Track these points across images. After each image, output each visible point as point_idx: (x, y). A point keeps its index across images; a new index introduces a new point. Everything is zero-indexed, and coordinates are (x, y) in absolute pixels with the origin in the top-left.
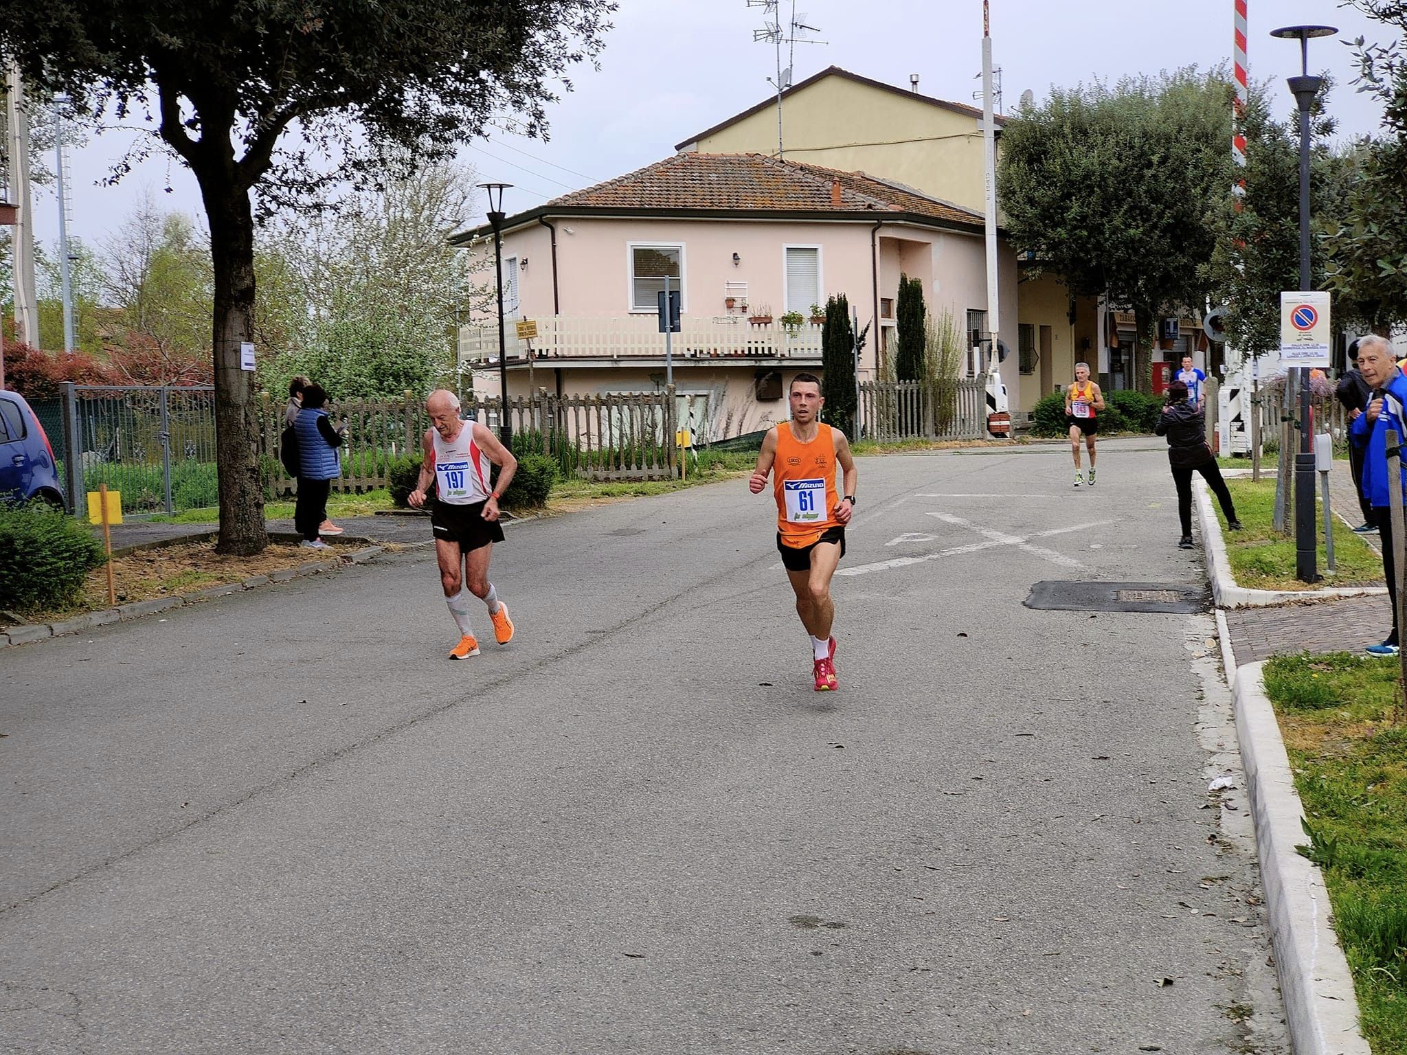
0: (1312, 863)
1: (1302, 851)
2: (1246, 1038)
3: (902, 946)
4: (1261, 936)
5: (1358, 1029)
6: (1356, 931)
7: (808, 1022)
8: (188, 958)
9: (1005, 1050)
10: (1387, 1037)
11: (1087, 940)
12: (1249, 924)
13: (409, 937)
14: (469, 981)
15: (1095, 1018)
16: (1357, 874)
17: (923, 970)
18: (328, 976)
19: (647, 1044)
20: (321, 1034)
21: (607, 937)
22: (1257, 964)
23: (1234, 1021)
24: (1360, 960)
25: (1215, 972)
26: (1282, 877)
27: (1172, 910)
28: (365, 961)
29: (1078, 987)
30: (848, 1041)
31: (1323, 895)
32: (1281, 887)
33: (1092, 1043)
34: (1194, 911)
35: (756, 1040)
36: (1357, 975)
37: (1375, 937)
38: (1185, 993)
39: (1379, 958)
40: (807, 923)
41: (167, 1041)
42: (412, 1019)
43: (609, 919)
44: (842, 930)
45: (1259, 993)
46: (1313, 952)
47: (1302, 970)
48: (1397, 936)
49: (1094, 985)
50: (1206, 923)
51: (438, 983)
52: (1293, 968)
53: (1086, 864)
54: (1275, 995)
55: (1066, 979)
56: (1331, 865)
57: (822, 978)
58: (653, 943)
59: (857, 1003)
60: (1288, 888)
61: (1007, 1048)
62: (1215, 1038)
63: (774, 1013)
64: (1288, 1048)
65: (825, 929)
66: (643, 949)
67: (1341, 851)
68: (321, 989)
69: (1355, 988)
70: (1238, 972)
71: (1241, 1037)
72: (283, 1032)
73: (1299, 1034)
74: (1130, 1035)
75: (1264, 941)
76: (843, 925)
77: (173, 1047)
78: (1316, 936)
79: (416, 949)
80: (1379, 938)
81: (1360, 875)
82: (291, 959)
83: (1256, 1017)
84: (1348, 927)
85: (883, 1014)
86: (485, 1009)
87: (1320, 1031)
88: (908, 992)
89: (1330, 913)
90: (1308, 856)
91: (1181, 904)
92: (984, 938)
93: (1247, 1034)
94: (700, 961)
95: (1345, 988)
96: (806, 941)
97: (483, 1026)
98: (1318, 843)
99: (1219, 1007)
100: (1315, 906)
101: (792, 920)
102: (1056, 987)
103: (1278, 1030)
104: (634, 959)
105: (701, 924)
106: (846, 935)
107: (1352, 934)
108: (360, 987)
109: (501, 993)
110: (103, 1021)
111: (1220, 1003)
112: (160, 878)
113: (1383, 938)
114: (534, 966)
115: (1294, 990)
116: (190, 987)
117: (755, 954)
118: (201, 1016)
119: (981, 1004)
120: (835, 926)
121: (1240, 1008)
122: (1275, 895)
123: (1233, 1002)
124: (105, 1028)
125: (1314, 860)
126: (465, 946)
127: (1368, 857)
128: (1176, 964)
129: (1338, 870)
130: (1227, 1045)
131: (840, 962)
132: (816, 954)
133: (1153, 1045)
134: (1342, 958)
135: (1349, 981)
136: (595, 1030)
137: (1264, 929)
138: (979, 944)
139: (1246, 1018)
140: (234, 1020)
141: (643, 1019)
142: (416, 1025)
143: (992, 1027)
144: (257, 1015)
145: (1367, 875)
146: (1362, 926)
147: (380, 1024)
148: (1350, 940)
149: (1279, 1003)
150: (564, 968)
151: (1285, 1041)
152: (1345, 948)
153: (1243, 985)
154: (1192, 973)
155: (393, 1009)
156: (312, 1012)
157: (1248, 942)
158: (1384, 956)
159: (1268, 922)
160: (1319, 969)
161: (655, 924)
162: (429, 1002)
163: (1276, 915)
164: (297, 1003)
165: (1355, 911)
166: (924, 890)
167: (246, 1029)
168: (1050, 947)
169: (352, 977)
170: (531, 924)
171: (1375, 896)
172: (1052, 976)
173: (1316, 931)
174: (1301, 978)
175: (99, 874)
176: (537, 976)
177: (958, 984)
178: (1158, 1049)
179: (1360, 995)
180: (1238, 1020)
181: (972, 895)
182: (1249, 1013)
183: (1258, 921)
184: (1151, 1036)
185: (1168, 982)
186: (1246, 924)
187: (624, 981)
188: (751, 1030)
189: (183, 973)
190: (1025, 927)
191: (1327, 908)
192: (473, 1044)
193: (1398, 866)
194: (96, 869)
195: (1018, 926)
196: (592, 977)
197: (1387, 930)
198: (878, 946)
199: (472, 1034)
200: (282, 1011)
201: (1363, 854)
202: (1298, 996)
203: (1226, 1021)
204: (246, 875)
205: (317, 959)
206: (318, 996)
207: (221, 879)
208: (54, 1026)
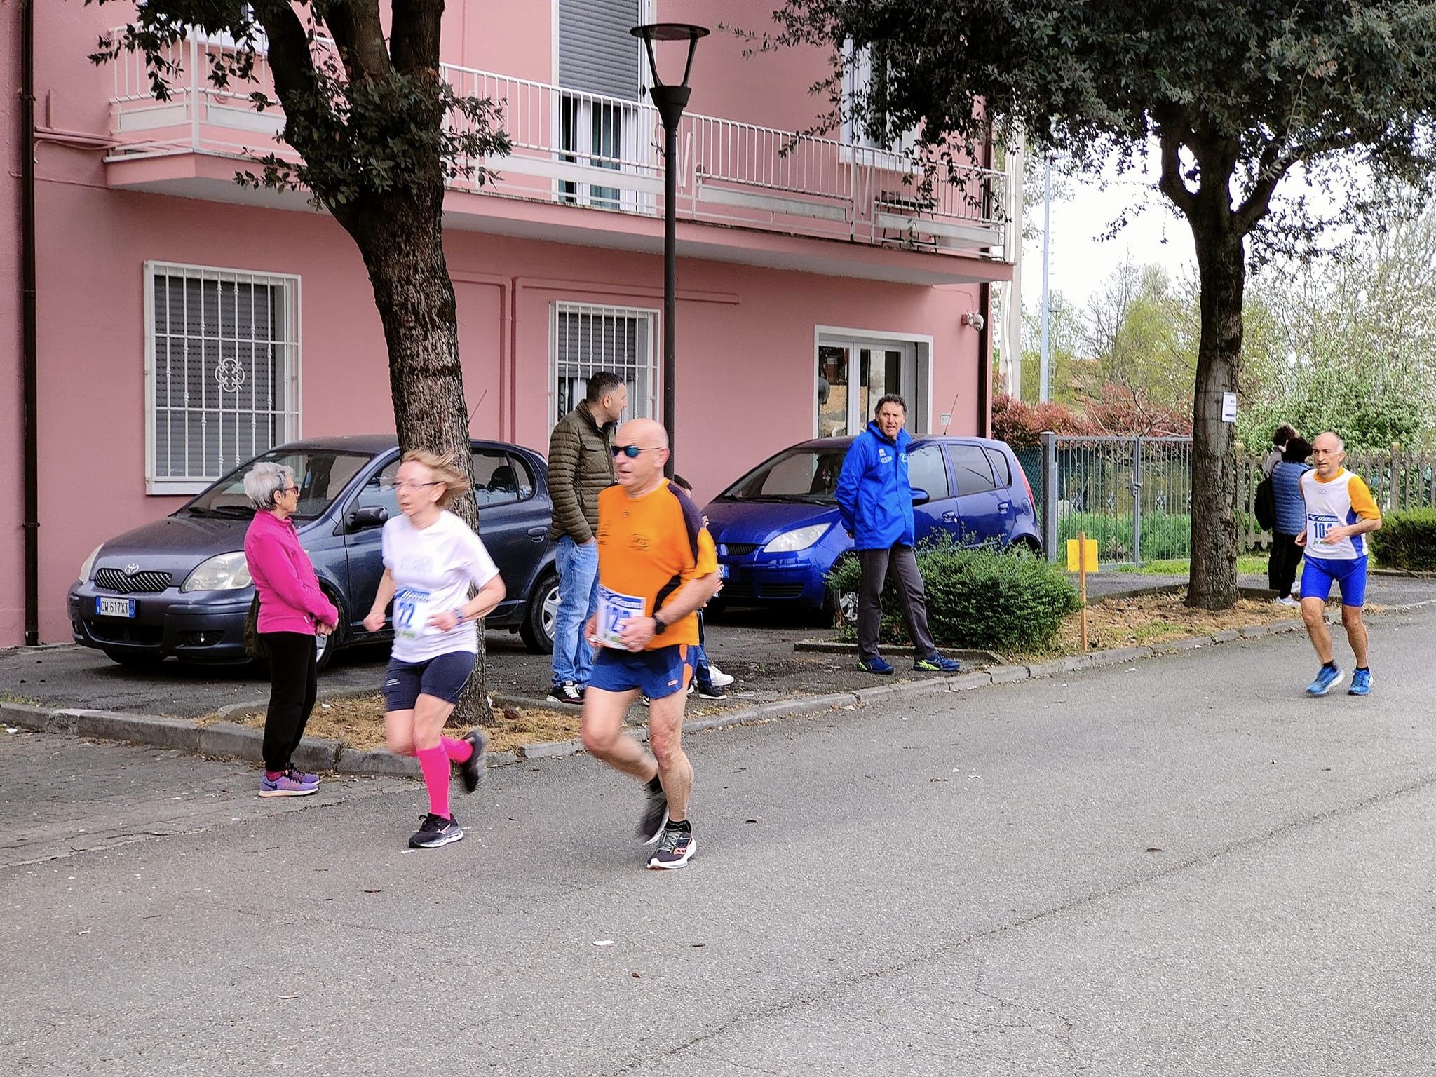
8: (1174, 1000)
18: (1314, 1037)
28: (1352, 1027)
82: (1275, 1015)
110: (1093, 1048)
112: (1141, 918)
116: (1176, 1027)
118: (1188, 1057)
124: (1096, 1054)
169: (1339, 1041)
175: (1082, 907)
189: (1169, 1014)
194: (1079, 903)
204: (1227, 928)
205: (1301, 1019)
206: (1304, 1054)
207: (1202, 928)
208: (1046, 1045)
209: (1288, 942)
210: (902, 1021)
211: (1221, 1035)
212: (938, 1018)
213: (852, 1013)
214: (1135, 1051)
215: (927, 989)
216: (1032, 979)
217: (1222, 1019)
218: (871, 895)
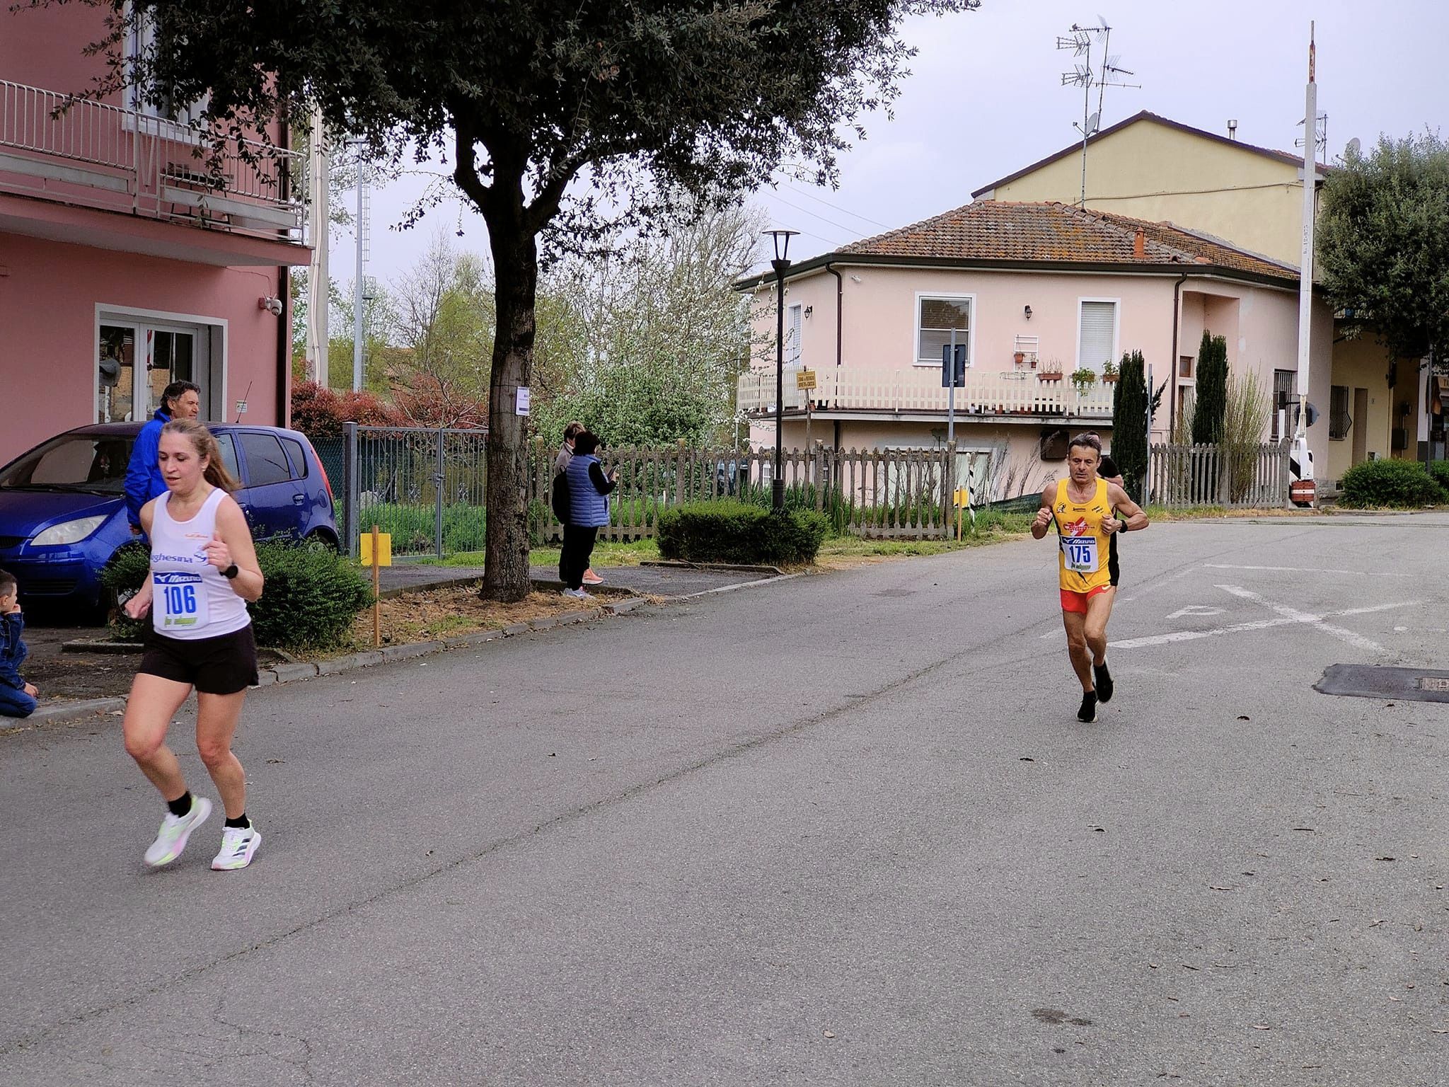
3: (1151, 1049)
8: (421, 1010)
11: (1351, 1054)
13: (639, 1004)
14: (695, 1053)
17: (1172, 1076)
18: (556, 1037)
28: (594, 1024)
40: (1051, 1017)
43: (844, 998)
44: (1088, 1027)
51: (665, 1054)
53: (1359, 973)
57: (1062, 1078)
65: (1070, 1025)
68: (548, 1051)
76: (1090, 1023)
79: (644, 1017)
82: (520, 1018)
92: (1241, 1046)
94: (935, 1049)
96: (1048, 1037)
101: (1036, 1013)
105: (939, 1010)
106: (1092, 1033)
108: (586, 1051)
109: (728, 1068)
112: (400, 926)
114: (763, 1043)
116: (419, 1039)
117: (993, 1046)
118: (428, 1070)
120: (1081, 1023)
124: (333, 1077)
126: (694, 1016)
131: (1084, 1062)
132: (1058, 1051)
138: (1234, 1052)
144: (483, 1074)
150: (794, 1046)
156: (537, 1074)
161: (890, 1006)
166: (1180, 990)
168: (1312, 1058)
169: (579, 1041)
170: (763, 998)
175: (342, 918)
176: (765, 1054)
181: (1232, 999)
187: (854, 1066)
190: (1286, 1036)
194: (339, 913)
195: (1279, 1035)
196: (821, 1059)
198: (1126, 1047)
204: (484, 929)
205: (545, 1019)
207: (459, 931)
208: (281, 1073)
209: (541, 940)
210: (128, 1060)
211: (464, 1043)
212: (169, 1053)
213: (74, 1056)
215: (160, 1022)
216: (278, 1001)
217: (466, 1027)
218: (112, 921)
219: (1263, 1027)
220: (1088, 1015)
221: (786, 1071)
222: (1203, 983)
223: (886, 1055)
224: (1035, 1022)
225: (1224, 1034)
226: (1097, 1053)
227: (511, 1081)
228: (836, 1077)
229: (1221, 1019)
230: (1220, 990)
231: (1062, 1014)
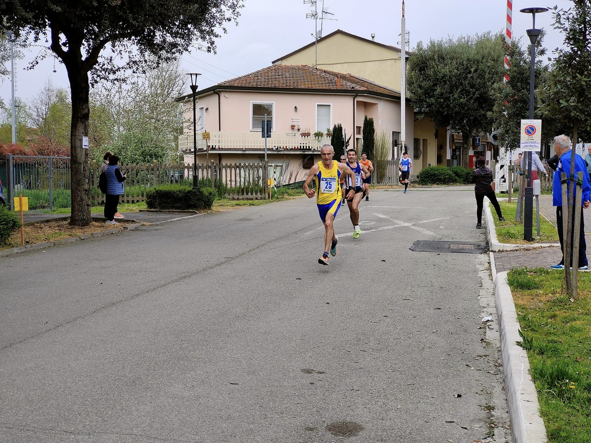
0: (523, 348)
1: (519, 344)
2: (491, 418)
3: (348, 381)
4: (500, 378)
5: (538, 413)
6: (540, 375)
7: (306, 410)
8: (42, 383)
9: (388, 422)
10: (551, 417)
11: (426, 379)
12: (495, 374)
13: (138, 376)
14: (162, 393)
15: (427, 409)
16: (541, 353)
17: (356, 390)
18: (101, 391)
19: (236, 418)
20: (96, 414)
21: (223, 376)
22: (498, 389)
23: (487, 412)
24: (541, 386)
25: (480, 392)
26: (510, 354)
27: (462, 368)
28: (118, 385)
29: (421, 397)
30: (322, 418)
31: (526, 361)
32: (509, 358)
33: (426, 419)
34: (472, 368)
35: (283, 417)
36: (539, 392)
37: (547, 377)
38: (466, 400)
39: (549, 386)
40: (309, 371)
41: (29, 415)
42: (136, 408)
43: (224, 369)
44: (323, 374)
45: (498, 401)
46: (521, 383)
47: (516, 390)
48: (557, 377)
49: (428, 397)
50: (477, 373)
51: (149, 394)
52: (512, 390)
53: (429, 350)
54: (505, 402)
55: (416, 394)
56: (531, 349)
57: (313, 393)
58: (242, 379)
59: (327, 403)
60: (512, 358)
61: (389, 421)
62: (478, 418)
63: (292, 407)
64: (509, 423)
65: (316, 374)
66: (238, 381)
67: (535, 343)
68: (98, 396)
69: (538, 398)
70: (489, 392)
71: (489, 418)
72: (80, 413)
73: (513, 416)
74: (442, 417)
75: (501, 381)
76: (324, 373)
77: (32, 418)
78: (522, 377)
79: (140, 381)
80: (549, 378)
81: (543, 353)
82: (86, 384)
83: (496, 410)
84: (536, 373)
85: (338, 407)
86: (168, 404)
87: (522, 414)
88: (349, 399)
89: (529, 368)
90: (521, 346)
91: (467, 365)
92: (383, 378)
93: (492, 417)
94: (262, 386)
95: (534, 396)
96: (307, 379)
97: (166, 411)
98: (525, 340)
99: (480, 406)
100: (523, 365)
101: (303, 370)
102: (412, 397)
103: (505, 415)
104: (234, 385)
105: (263, 372)
106: (325, 376)
107: (538, 376)
108: (115, 395)
109: (176, 398)
110: (3, 407)
111: (481, 404)
112: (33, 351)
113: (551, 378)
114: (190, 387)
115: (512, 398)
116: (41, 394)
117: (285, 383)
118: (45, 406)
119: (379, 404)
120: (320, 373)
121: (489, 406)
122: (506, 362)
123: (486, 404)
124: (3, 410)
125: (524, 347)
126: (162, 379)
127: (546, 346)
128: (463, 389)
129: (534, 351)
130: (483, 421)
131: (321, 387)
132: (311, 384)
133: (451, 420)
134: (533, 386)
135: (536, 395)
136: (214, 413)
137: (502, 376)
138: (380, 380)
139: (491, 410)
140: (59, 408)
141: (236, 408)
142: (137, 410)
143: (384, 412)
144: (69, 406)
145: (546, 354)
146: (542, 373)
147: (122, 410)
148: (538, 378)
149: (506, 405)
150: (203, 388)
151: (508, 420)
152: (535, 382)
153: (491, 398)
154: (470, 392)
155: (128, 404)
156: (93, 405)
157: (494, 381)
158: (551, 385)
159: (503, 373)
160: (523, 390)
161: (244, 371)
162: (144, 401)
163: (506, 369)
164: (87, 401)
165: (540, 366)
166: (359, 359)
167: (64, 411)
168: (411, 381)
169: (112, 391)
170: (191, 371)
171: (549, 362)
172: (410, 393)
173: (522, 375)
174: (515, 394)
175: (7, 349)
176: (192, 391)
177: (371, 396)
178: (453, 422)
179: (540, 400)
180: (488, 411)
181: (379, 361)
182: (493, 408)
183: (499, 373)
184: (451, 417)
185: (459, 396)
186: (494, 374)
187: (229, 394)
188: (281, 413)
189: (39, 389)
190: (401, 374)
191: (528, 366)
192: (162, 418)
193: (559, 350)
194: (5, 347)
195: (397, 373)
196: (215, 392)
197: (553, 375)
198: (338, 380)
199: (161, 414)
200: (80, 404)
201: (545, 345)
202: (514, 401)
203: (483, 412)
204: (70, 351)
205: (97, 384)
206: (96, 399)
207: (59, 352)
209: (95, 354)
211: (61, 395)
214: (21, 406)
217: (62, 388)
219: (391, 371)
220: (323, 370)
221: (200, 398)
222: (368, 356)
223: (242, 389)
224: (302, 374)
225: (376, 374)
226: (327, 383)
227: (82, 408)
228: (221, 398)
229: (375, 368)
230: (375, 358)
231: (313, 370)
